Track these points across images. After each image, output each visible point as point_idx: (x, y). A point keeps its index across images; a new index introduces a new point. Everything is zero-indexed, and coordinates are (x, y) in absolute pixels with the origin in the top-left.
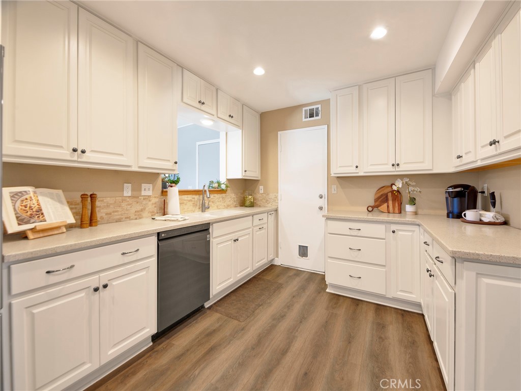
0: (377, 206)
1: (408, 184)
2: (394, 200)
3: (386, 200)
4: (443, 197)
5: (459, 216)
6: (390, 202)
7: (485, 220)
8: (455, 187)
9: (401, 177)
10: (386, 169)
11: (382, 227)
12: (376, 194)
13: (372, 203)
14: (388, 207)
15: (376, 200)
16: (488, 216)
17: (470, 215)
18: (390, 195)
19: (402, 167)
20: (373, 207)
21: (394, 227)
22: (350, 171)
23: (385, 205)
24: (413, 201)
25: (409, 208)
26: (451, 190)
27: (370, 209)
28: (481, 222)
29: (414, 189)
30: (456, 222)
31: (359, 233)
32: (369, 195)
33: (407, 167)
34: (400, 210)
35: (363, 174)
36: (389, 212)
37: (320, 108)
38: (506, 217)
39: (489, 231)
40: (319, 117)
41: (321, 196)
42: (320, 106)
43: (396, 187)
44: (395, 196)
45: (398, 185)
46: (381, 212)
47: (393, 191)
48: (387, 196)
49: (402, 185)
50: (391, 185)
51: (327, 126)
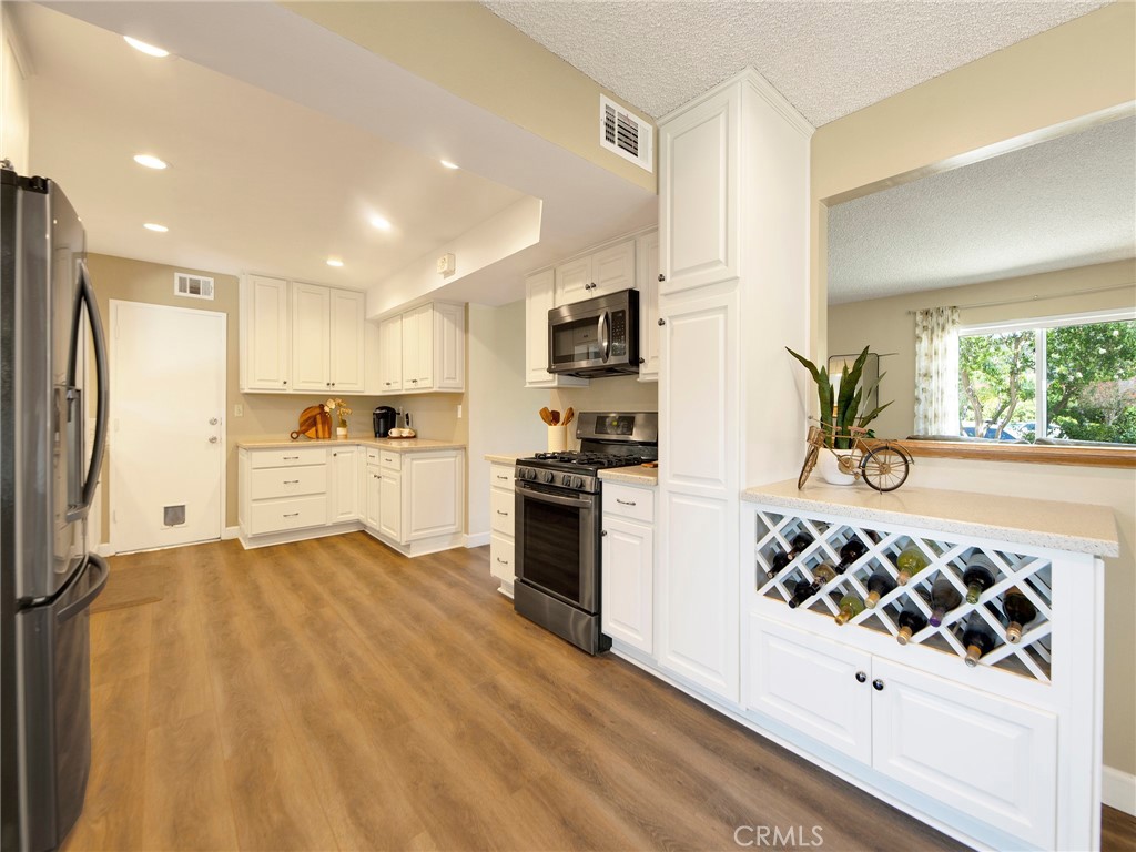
0: (304, 432)
1: (339, 406)
2: (323, 423)
3: (314, 424)
4: (369, 420)
5: (385, 435)
6: (320, 426)
7: (404, 435)
8: (381, 408)
9: (334, 397)
10: (317, 387)
11: (323, 451)
12: (301, 416)
13: (297, 429)
14: (317, 431)
15: (301, 425)
16: (406, 432)
17: (394, 432)
18: (319, 417)
19: (337, 388)
20: (298, 433)
21: (335, 450)
22: (275, 386)
23: (314, 429)
24: (344, 424)
25: (341, 431)
26: (378, 412)
27: (295, 435)
28: (401, 438)
29: (346, 411)
30: (380, 443)
31: (297, 462)
32: (293, 420)
33: (343, 388)
34: (330, 434)
35: (291, 392)
36: (318, 438)
37: (212, 284)
38: (415, 431)
39: (406, 444)
40: (211, 297)
41: (213, 422)
42: (211, 280)
43: (326, 409)
44: (326, 418)
45: (330, 406)
46: (310, 438)
47: (323, 413)
48: (316, 420)
49: (333, 407)
50: (322, 407)
51: (225, 315)
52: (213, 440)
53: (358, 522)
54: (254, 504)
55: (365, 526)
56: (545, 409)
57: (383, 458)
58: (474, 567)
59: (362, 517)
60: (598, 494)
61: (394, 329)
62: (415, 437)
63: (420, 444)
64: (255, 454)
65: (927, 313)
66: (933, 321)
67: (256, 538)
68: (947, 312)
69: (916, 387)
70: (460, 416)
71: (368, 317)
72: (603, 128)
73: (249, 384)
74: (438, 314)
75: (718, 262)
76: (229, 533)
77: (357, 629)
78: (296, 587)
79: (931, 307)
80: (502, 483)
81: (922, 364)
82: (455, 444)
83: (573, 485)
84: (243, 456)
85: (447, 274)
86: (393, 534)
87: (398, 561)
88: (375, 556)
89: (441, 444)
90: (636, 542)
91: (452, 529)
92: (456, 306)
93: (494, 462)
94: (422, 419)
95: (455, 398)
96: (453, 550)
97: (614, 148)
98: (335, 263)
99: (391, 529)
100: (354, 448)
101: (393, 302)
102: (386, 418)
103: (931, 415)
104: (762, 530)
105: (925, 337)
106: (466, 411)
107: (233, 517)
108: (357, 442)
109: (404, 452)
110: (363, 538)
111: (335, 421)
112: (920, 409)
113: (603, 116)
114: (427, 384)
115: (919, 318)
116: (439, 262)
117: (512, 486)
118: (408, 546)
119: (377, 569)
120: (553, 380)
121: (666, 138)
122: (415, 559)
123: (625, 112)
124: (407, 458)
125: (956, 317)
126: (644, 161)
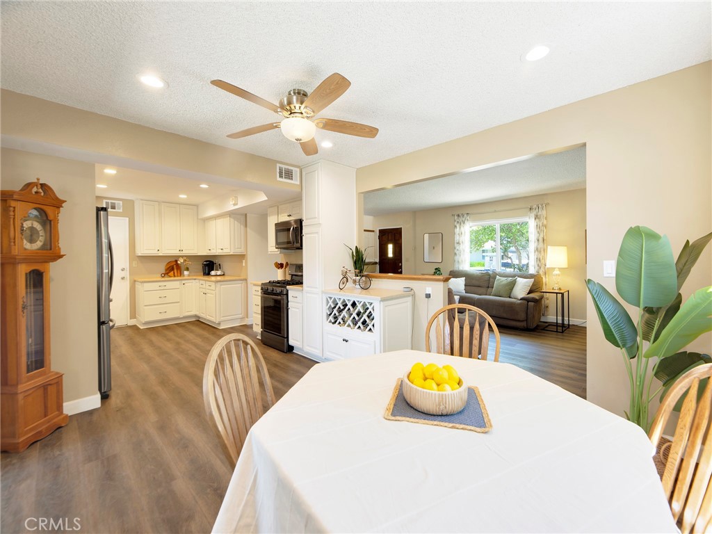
0: (167, 274)
1: (185, 261)
2: (177, 269)
3: (173, 269)
4: (201, 267)
5: (209, 274)
6: (175, 270)
8: (206, 261)
9: (182, 257)
10: (175, 252)
11: (178, 282)
12: (166, 266)
13: (164, 272)
14: (174, 273)
15: (166, 270)
16: (219, 273)
17: (213, 273)
18: (175, 266)
19: (184, 252)
20: (165, 274)
21: (183, 282)
22: (153, 252)
23: (172, 272)
24: (187, 269)
25: (186, 273)
26: (205, 263)
27: (163, 275)
28: (216, 275)
29: (189, 263)
30: (206, 278)
31: (165, 288)
32: (162, 267)
33: (187, 252)
34: (181, 274)
35: (161, 255)
36: (175, 276)
37: (121, 204)
38: (224, 272)
39: (219, 278)
40: (121, 211)
41: (123, 270)
42: (121, 202)
43: (179, 262)
44: (178, 267)
45: (181, 261)
46: (170, 276)
47: (177, 264)
48: (173, 267)
49: (182, 261)
50: (176, 261)
51: (128, 219)
52: (123, 278)
53: (196, 316)
54: (145, 308)
55: (199, 317)
56: (276, 263)
57: (207, 285)
58: (249, 331)
59: (197, 313)
60: (287, 295)
61: (213, 223)
62: (224, 275)
63: (226, 278)
64: (145, 284)
65: (458, 216)
66: (461, 219)
67: (146, 323)
68: (465, 216)
69: (455, 248)
70: (244, 265)
71: (199, 217)
72: (278, 175)
73: (142, 250)
74: (232, 220)
75: (315, 218)
76: (132, 322)
77: (197, 350)
78: (169, 340)
79: (460, 213)
80: (257, 293)
81: (457, 238)
82: (242, 278)
83: (278, 292)
84: (138, 286)
85: (235, 205)
86: (212, 319)
87: (215, 330)
88: (204, 329)
89: (234, 278)
90: (297, 310)
91: (240, 316)
92: (241, 216)
93: (254, 285)
94: (226, 266)
95: (241, 257)
96: (241, 326)
97: (284, 180)
98: (183, 196)
99: (211, 316)
100: (194, 281)
101: (211, 212)
102: (209, 266)
103: (460, 261)
104: (328, 302)
105: (458, 226)
106: (246, 263)
107: (133, 314)
108: (194, 278)
109: (217, 282)
110: (199, 322)
111: (182, 269)
112: (456, 258)
113: (278, 171)
114: (228, 250)
115: (456, 217)
116: (231, 199)
117: (260, 294)
118: (219, 324)
119: (206, 334)
120: (277, 251)
121: (304, 173)
122: (222, 329)
123: (287, 167)
124: (218, 284)
125: (468, 218)
126: (296, 181)
